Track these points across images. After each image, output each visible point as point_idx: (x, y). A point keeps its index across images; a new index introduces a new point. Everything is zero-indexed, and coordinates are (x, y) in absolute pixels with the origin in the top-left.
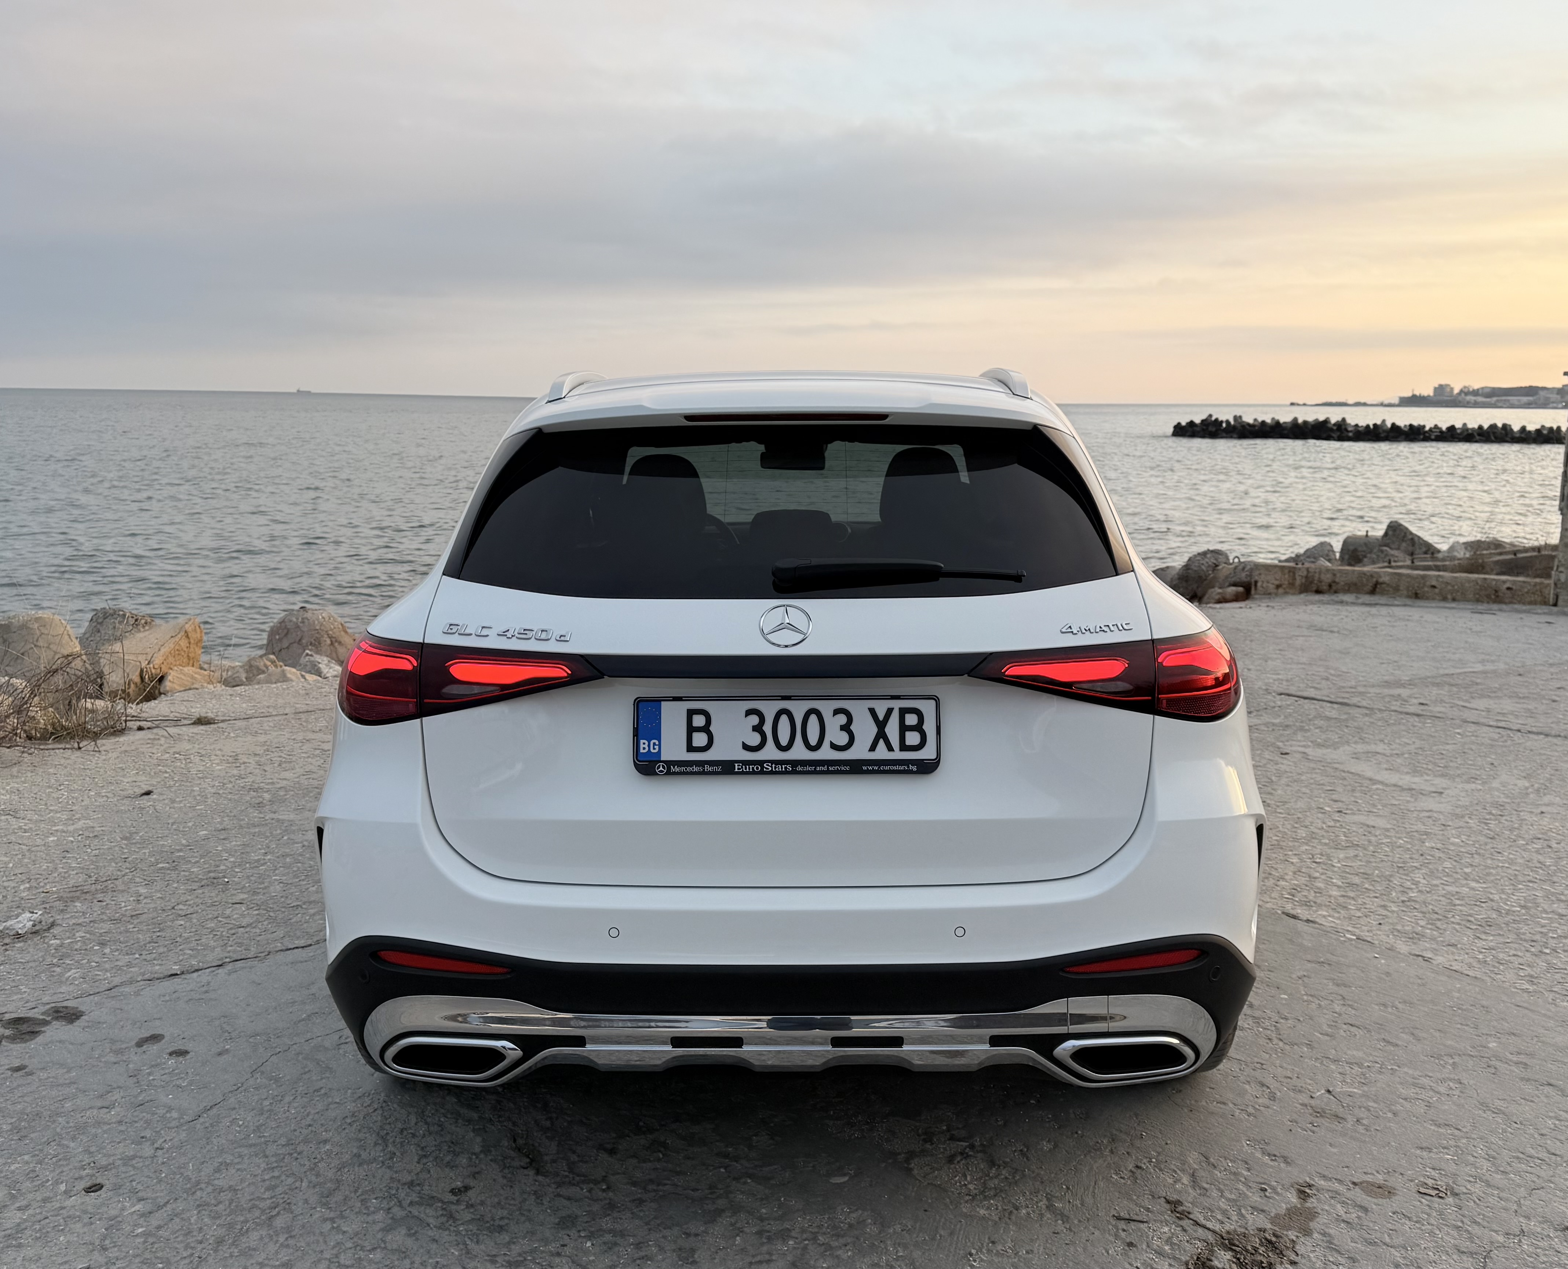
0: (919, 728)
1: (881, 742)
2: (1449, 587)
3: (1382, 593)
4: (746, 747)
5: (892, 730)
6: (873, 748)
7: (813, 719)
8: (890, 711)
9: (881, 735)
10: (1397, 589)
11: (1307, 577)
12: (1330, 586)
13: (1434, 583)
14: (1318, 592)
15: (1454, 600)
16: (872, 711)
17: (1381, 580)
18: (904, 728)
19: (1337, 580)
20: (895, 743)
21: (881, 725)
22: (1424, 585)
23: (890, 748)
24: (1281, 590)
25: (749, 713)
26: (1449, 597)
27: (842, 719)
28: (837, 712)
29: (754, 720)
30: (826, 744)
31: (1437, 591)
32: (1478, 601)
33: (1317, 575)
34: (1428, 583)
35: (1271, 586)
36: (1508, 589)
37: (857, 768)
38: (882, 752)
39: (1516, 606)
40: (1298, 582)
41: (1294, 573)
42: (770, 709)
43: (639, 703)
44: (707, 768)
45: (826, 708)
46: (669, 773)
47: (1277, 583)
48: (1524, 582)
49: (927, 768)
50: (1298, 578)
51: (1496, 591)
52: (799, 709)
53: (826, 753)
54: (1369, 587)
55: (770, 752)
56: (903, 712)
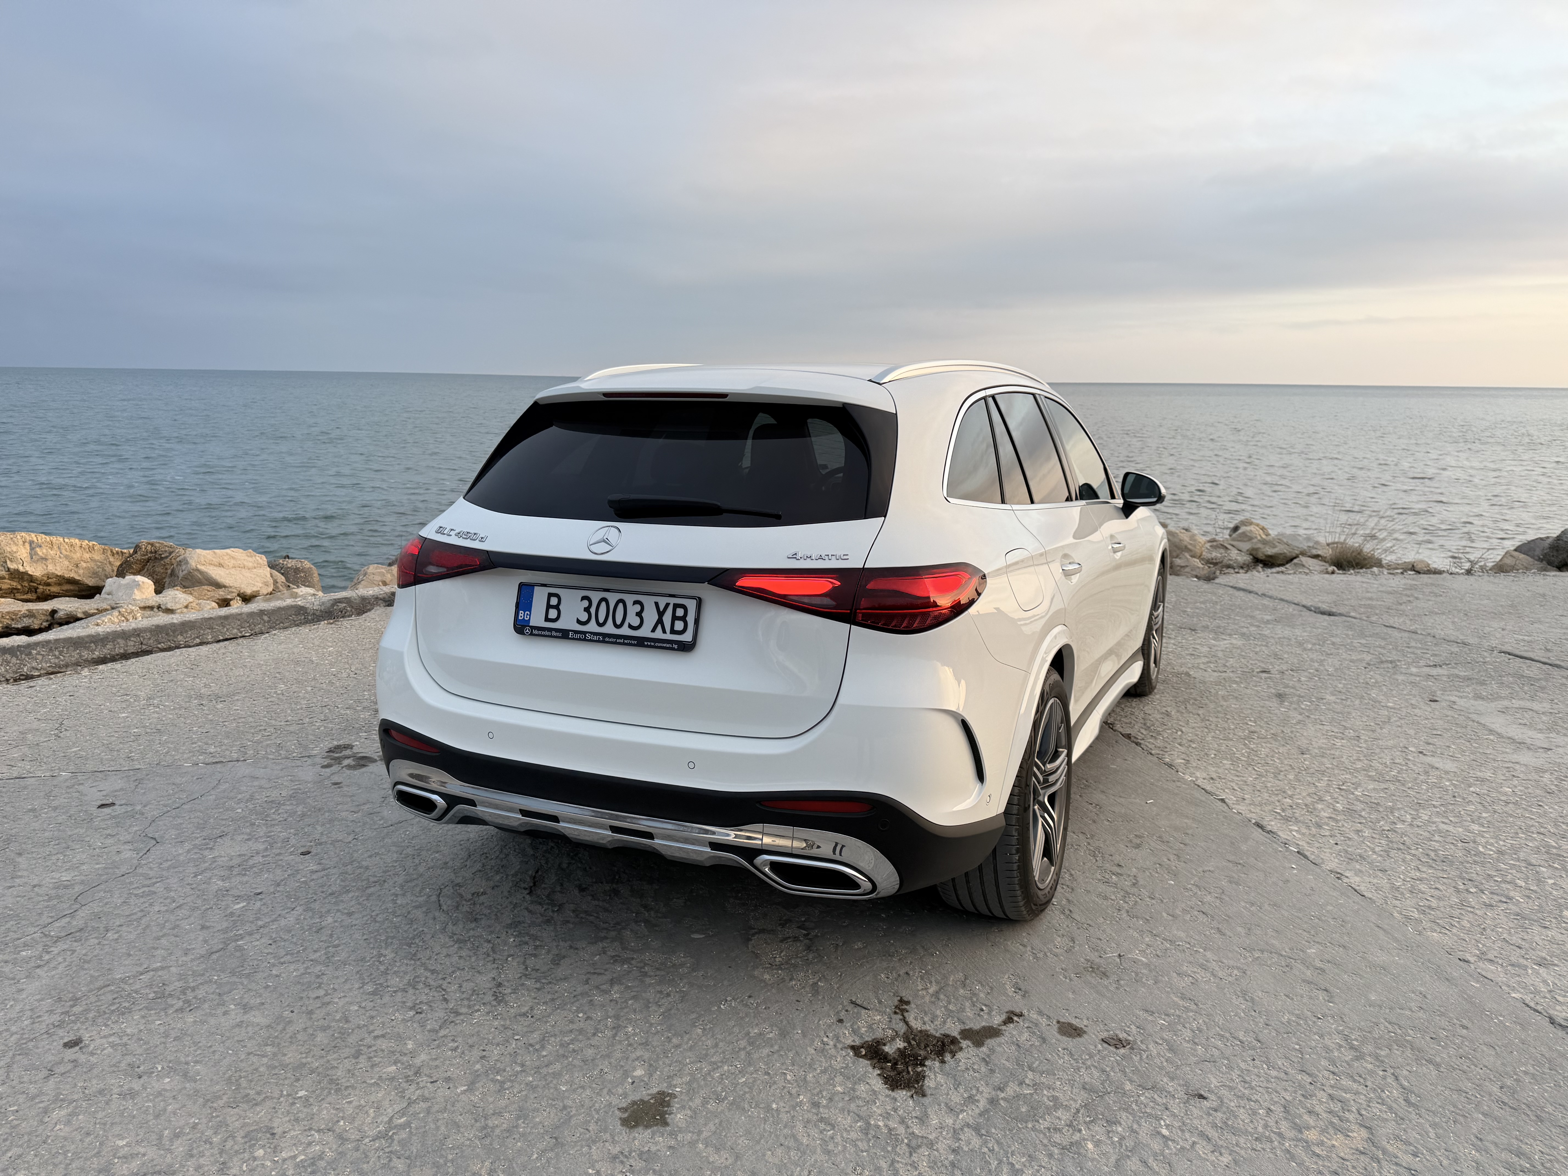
0: (683, 619)
1: (659, 627)
4: (579, 622)
5: (667, 619)
6: (653, 630)
7: (621, 606)
8: (667, 605)
9: (660, 621)
16: (657, 604)
18: (675, 618)
20: (668, 629)
21: (661, 614)
23: (664, 632)
25: (584, 598)
27: (638, 608)
28: (635, 602)
29: (586, 603)
30: (626, 625)
37: (641, 643)
38: (659, 634)
42: (595, 597)
43: (521, 585)
44: (554, 633)
45: (629, 599)
46: (532, 634)
49: (686, 648)
52: (613, 598)
53: (625, 631)
55: (592, 627)
56: (676, 606)
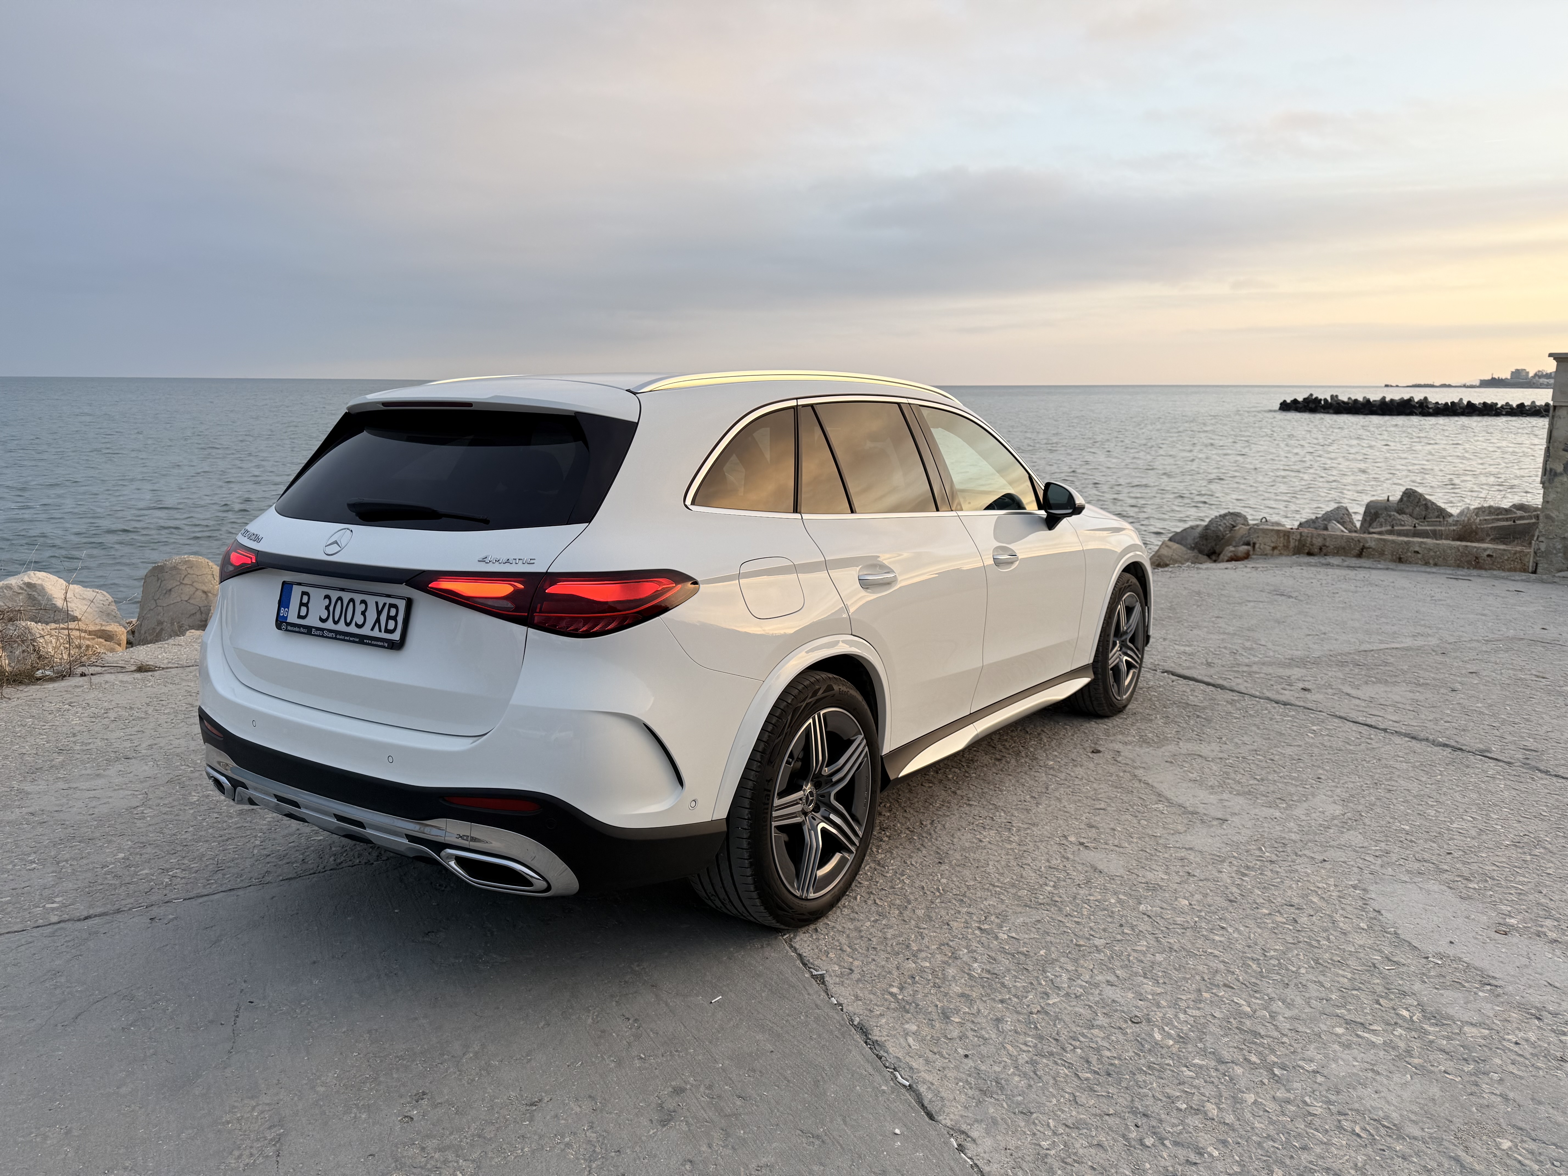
0: (394, 618)
1: (377, 625)
2: (1432, 553)
3: (1369, 557)
4: (321, 619)
5: (383, 618)
6: (372, 629)
7: (351, 604)
8: (385, 604)
10: (1382, 554)
11: (1300, 540)
12: (1321, 549)
13: (1417, 549)
14: (1310, 554)
15: (1436, 565)
16: (377, 603)
17: (1367, 545)
18: (389, 617)
19: (1327, 544)
20: (383, 627)
21: (379, 613)
22: (1408, 550)
23: (380, 631)
24: (1276, 552)
25: (325, 597)
26: (1431, 561)
27: (363, 606)
28: (362, 602)
29: (327, 601)
30: (354, 623)
31: (1419, 556)
32: (1459, 566)
33: (1309, 539)
34: (1411, 548)
35: (1268, 548)
36: (1489, 556)
37: (362, 640)
38: (376, 633)
39: (1495, 572)
40: (1292, 544)
41: (1289, 537)
42: (334, 595)
43: (284, 583)
44: (302, 630)
45: (358, 598)
46: (287, 630)
47: (1273, 545)
48: (1504, 550)
49: (397, 646)
50: (1292, 541)
51: (1477, 558)
52: (346, 596)
53: (352, 629)
54: (1356, 552)
55: (329, 625)
56: (392, 606)
